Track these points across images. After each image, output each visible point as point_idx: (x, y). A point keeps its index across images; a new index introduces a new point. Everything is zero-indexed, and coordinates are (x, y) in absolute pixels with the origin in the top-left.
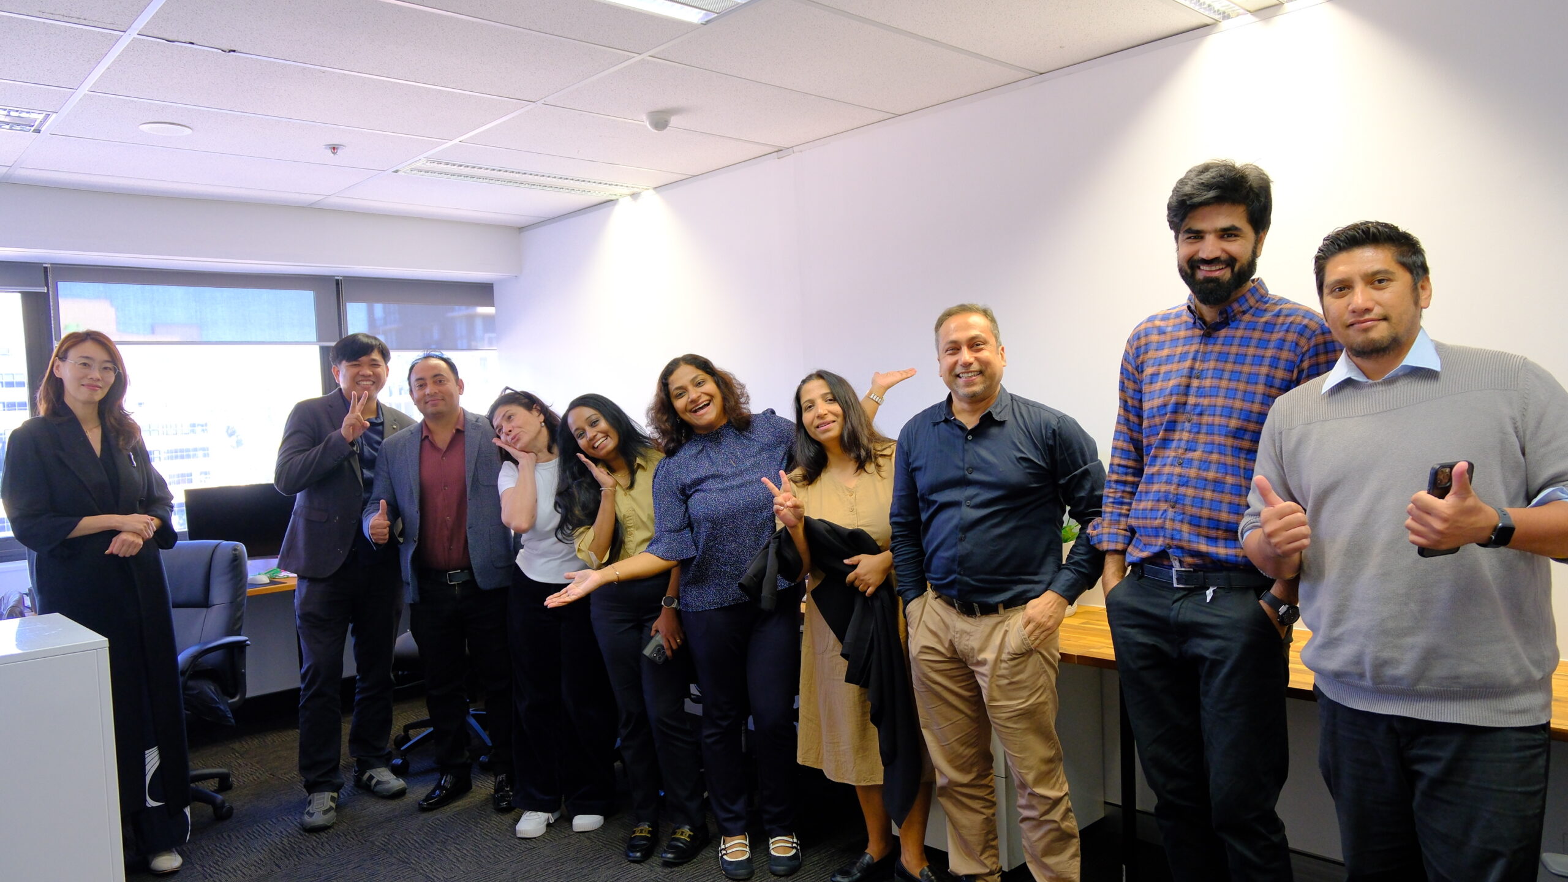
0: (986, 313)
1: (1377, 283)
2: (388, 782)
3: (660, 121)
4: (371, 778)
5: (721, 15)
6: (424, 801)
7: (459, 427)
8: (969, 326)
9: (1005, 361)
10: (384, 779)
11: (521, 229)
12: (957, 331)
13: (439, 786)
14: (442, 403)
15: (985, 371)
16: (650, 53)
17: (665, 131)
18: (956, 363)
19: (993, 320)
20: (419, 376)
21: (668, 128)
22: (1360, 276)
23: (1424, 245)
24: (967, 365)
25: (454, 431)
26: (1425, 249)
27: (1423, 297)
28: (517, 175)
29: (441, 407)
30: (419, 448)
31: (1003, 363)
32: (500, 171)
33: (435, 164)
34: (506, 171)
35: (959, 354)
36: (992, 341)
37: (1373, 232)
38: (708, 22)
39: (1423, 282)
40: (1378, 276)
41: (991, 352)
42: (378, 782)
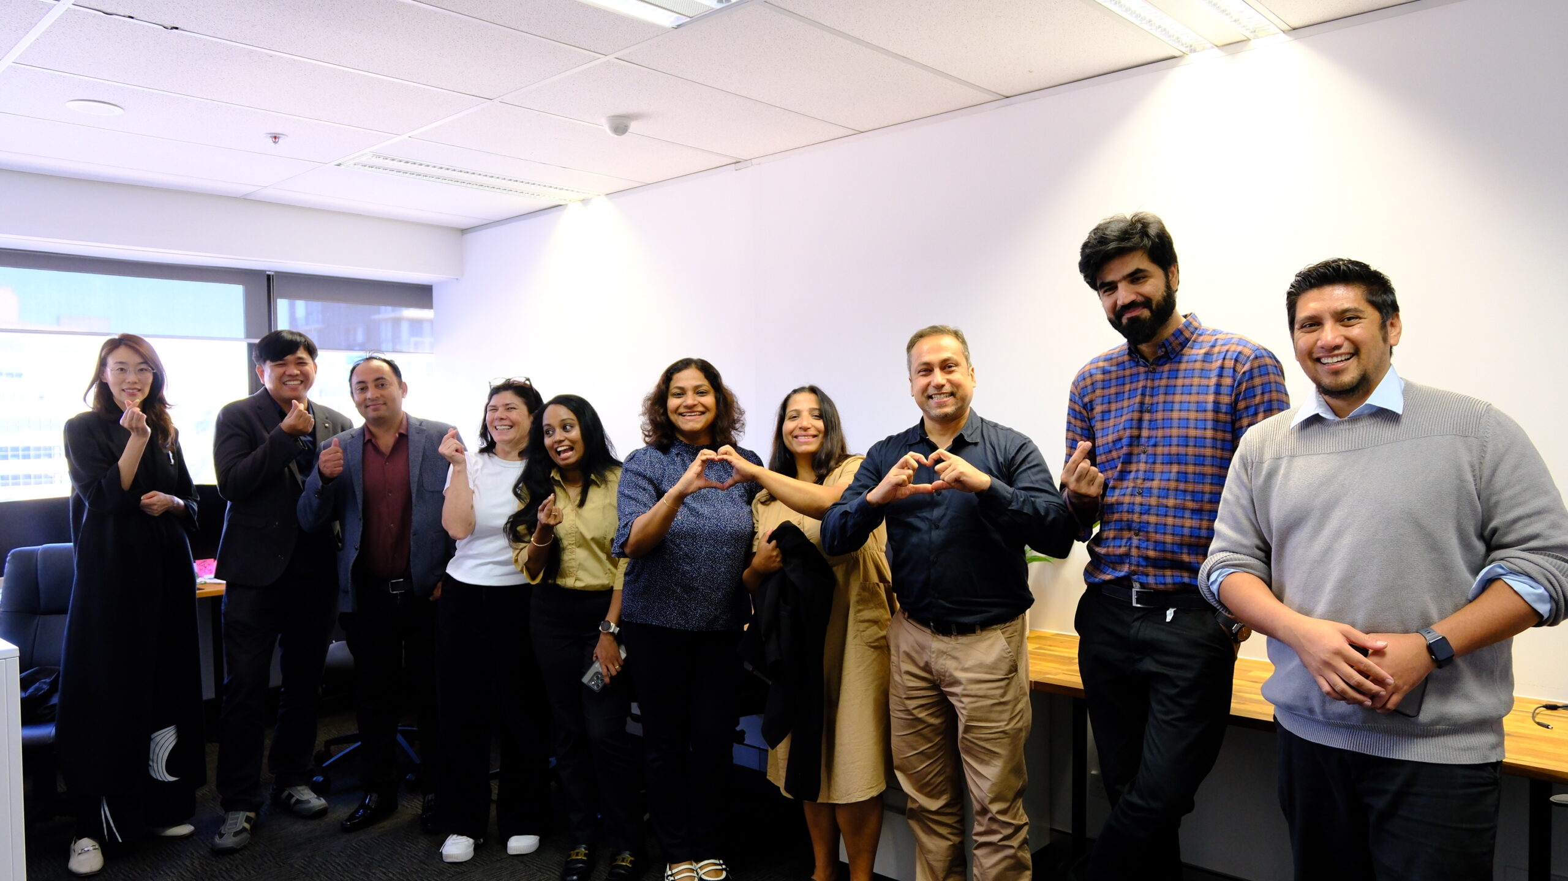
0: (957, 334)
1: (1346, 320)
2: (308, 802)
3: (620, 126)
4: (291, 796)
5: (694, 20)
6: (348, 820)
7: (402, 431)
8: (940, 349)
9: (975, 382)
10: (305, 798)
11: (464, 231)
12: (929, 353)
13: (363, 805)
14: (383, 407)
15: (956, 392)
16: (617, 55)
17: (624, 136)
18: (928, 385)
19: (964, 342)
20: (360, 379)
21: (627, 133)
22: (1329, 313)
23: (1394, 284)
24: (940, 387)
25: (397, 435)
26: (1395, 288)
27: (1392, 335)
28: (466, 175)
29: (383, 411)
30: (361, 452)
31: (974, 385)
32: (448, 169)
33: (381, 160)
34: (454, 170)
35: (932, 375)
36: (963, 362)
37: (1343, 270)
38: (679, 26)
39: (1393, 319)
40: (1347, 314)
41: (962, 375)
42: (298, 801)
